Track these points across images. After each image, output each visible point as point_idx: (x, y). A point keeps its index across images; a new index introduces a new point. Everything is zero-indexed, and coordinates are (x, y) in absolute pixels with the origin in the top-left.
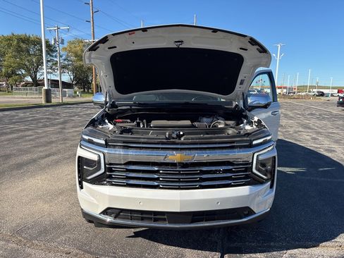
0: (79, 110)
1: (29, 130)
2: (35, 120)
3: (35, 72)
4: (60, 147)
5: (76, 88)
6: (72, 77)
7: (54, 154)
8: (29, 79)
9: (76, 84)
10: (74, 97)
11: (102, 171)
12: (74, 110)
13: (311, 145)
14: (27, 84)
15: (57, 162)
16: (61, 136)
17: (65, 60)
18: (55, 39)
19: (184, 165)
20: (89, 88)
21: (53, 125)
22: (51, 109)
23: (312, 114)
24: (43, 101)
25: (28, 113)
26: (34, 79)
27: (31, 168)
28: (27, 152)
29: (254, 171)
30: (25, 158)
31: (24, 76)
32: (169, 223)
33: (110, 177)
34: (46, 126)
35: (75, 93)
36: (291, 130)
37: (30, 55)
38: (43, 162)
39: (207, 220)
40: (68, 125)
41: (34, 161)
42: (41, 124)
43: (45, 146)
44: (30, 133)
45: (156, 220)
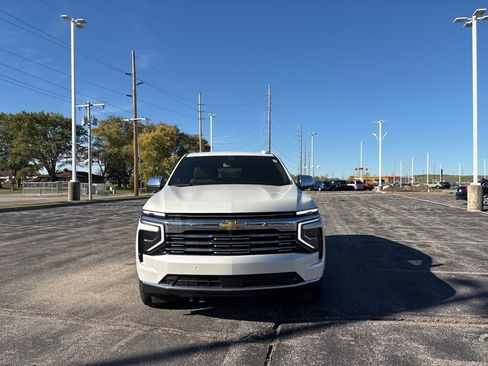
0: (117, 208)
1: (59, 230)
2: (63, 220)
3: (54, 163)
4: (101, 246)
5: (108, 183)
6: (103, 168)
7: (95, 253)
8: (44, 172)
9: (108, 178)
10: (107, 194)
11: (162, 240)
12: (111, 208)
13: (405, 241)
14: (41, 178)
15: (100, 261)
16: (99, 236)
17: (94, 145)
18: (86, 119)
19: (235, 232)
20: (126, 182)
21: (87, 225)
22: (80, 207)
23: (422, 209)
24: (69, 199)
25: (52, 213)
26: (52, 171)
27: (72, 265)
28: (62, 251)
29: (300, 238)
30: (63, 257)
31: (38, 168)
32: (223, 287)
33: (169, 246)
34: (78, 226)
35: (108, 189)
36: (387, 227)
37: (47, 139)
38: (83, 260)
39: (258, 285)
40: (105, 225)
41: (73, 260)
42: (71, 225)
43: (83, 246)
44: (61, 233)
45: (211, 285)
